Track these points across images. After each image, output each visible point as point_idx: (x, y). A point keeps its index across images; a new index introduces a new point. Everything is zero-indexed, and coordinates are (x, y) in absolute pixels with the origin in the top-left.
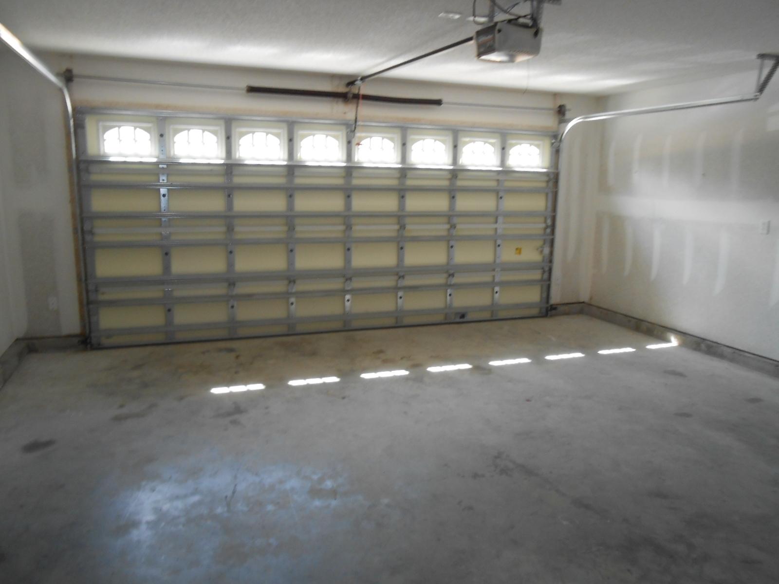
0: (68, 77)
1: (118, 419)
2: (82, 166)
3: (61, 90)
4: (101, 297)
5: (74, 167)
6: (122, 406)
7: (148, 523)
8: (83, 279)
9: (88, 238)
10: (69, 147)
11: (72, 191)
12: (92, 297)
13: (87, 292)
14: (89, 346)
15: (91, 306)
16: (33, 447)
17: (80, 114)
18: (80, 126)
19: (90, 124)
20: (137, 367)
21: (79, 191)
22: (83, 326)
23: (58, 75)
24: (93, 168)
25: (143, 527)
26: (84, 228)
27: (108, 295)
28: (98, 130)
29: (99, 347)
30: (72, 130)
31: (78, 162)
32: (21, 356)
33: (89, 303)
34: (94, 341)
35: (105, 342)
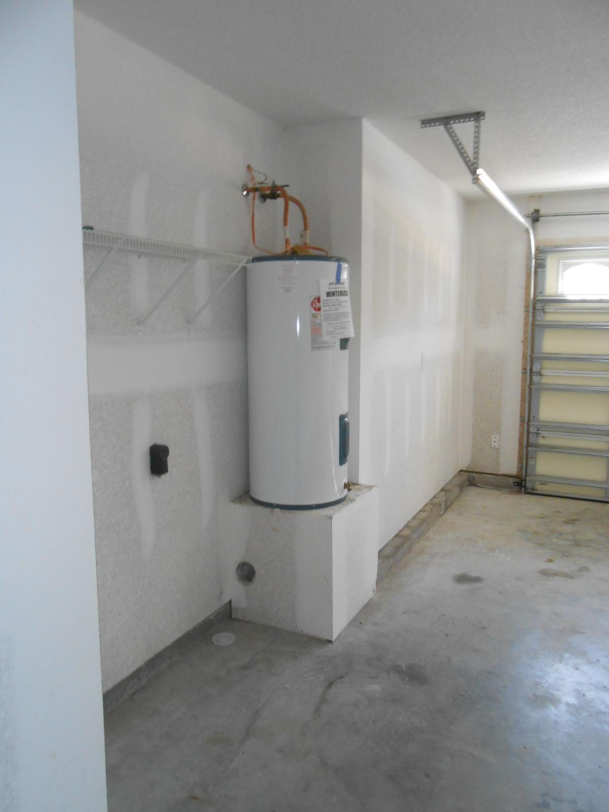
0: (535, 218)
1: (545, 573)
2: (539, 306)
3: (527, 231)
4: (541, 441)
5: (531, 306)
6: (550, 561)
7: (568, 704)
8: (526, 420)
9: (536, 379)
10: (528, 288)
11: (525, 331)
12: (532, 440)
13: (529, 433)
14: (523, 489)
15: (530, 449)
16: (462, 579)
17: (542, 252)
18: (540, 265)
19: (551, 262)
20: (571, 522)
21: (533, 331)
22: (521, 468)
23: (526, 216)
24: (550, 308)
25: (563, 707)
26: (533, 368)
27: (548, 439)
28: (558, 268)
29: (532, 493)
30: (533, 270)
31: (535, 301)
32: (461, 487)
33: (528, 445)
34: (529, 485)
35: (540, 488)
